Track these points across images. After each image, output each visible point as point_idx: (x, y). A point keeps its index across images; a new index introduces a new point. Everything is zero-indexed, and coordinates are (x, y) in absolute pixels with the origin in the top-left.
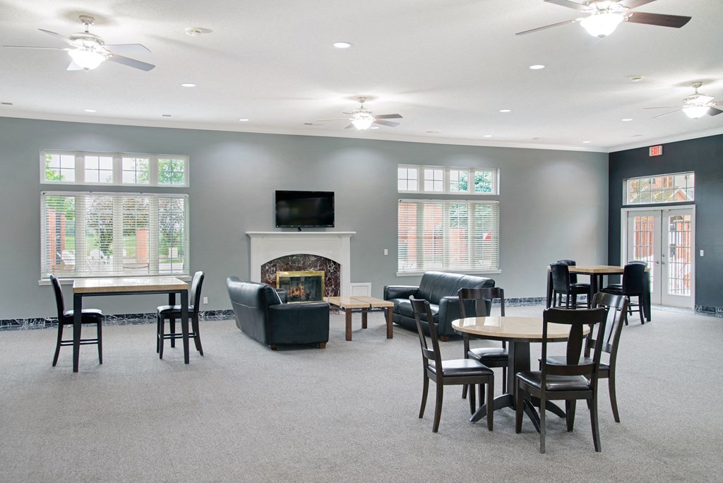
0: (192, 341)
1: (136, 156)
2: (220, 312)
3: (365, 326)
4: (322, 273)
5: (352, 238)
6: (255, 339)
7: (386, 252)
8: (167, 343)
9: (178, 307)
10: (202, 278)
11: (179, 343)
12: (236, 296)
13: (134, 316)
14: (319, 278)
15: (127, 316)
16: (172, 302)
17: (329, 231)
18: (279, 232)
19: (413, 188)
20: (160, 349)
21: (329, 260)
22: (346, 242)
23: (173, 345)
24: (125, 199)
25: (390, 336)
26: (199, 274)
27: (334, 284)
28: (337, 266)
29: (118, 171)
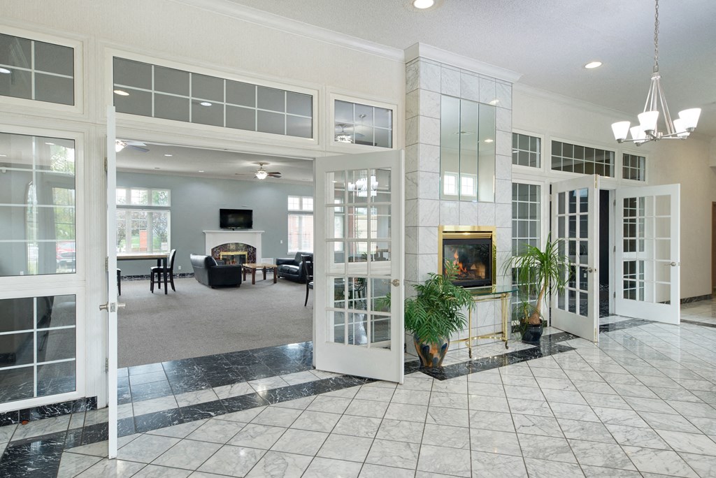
0: (169, 285)
1: (140, 189)
2: (188, 274)
3: (265, 278)
4: (246, 253)
5: (263, 234)
6: (204, 284)
7: (281, 242)
8: (156, 285)
9: (162, 267)
10: (175, 252)
11: (163, 285)
12: (195, 264)
13: (138, 277)
14: (244, 255)
15: (134, 276)
16: (159, 265)
17: (250, 231)
18: (222, 231)
19: (297, 208)
20: (152, 289)
21: (250, 246)
22: (259, 237)
23: (159, 288)
24: (132, 211)
25: (275, 282)
26: (174, 250)
27: (252, 258)
28: (255, 249)
29: (129, 197)
